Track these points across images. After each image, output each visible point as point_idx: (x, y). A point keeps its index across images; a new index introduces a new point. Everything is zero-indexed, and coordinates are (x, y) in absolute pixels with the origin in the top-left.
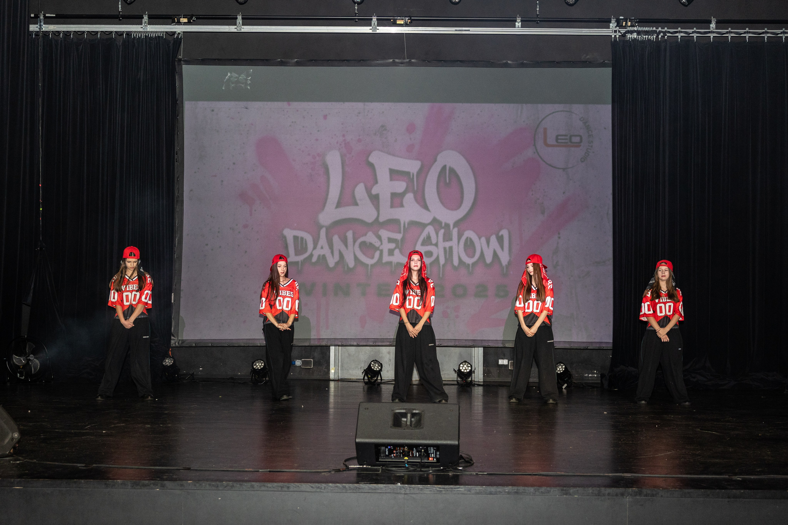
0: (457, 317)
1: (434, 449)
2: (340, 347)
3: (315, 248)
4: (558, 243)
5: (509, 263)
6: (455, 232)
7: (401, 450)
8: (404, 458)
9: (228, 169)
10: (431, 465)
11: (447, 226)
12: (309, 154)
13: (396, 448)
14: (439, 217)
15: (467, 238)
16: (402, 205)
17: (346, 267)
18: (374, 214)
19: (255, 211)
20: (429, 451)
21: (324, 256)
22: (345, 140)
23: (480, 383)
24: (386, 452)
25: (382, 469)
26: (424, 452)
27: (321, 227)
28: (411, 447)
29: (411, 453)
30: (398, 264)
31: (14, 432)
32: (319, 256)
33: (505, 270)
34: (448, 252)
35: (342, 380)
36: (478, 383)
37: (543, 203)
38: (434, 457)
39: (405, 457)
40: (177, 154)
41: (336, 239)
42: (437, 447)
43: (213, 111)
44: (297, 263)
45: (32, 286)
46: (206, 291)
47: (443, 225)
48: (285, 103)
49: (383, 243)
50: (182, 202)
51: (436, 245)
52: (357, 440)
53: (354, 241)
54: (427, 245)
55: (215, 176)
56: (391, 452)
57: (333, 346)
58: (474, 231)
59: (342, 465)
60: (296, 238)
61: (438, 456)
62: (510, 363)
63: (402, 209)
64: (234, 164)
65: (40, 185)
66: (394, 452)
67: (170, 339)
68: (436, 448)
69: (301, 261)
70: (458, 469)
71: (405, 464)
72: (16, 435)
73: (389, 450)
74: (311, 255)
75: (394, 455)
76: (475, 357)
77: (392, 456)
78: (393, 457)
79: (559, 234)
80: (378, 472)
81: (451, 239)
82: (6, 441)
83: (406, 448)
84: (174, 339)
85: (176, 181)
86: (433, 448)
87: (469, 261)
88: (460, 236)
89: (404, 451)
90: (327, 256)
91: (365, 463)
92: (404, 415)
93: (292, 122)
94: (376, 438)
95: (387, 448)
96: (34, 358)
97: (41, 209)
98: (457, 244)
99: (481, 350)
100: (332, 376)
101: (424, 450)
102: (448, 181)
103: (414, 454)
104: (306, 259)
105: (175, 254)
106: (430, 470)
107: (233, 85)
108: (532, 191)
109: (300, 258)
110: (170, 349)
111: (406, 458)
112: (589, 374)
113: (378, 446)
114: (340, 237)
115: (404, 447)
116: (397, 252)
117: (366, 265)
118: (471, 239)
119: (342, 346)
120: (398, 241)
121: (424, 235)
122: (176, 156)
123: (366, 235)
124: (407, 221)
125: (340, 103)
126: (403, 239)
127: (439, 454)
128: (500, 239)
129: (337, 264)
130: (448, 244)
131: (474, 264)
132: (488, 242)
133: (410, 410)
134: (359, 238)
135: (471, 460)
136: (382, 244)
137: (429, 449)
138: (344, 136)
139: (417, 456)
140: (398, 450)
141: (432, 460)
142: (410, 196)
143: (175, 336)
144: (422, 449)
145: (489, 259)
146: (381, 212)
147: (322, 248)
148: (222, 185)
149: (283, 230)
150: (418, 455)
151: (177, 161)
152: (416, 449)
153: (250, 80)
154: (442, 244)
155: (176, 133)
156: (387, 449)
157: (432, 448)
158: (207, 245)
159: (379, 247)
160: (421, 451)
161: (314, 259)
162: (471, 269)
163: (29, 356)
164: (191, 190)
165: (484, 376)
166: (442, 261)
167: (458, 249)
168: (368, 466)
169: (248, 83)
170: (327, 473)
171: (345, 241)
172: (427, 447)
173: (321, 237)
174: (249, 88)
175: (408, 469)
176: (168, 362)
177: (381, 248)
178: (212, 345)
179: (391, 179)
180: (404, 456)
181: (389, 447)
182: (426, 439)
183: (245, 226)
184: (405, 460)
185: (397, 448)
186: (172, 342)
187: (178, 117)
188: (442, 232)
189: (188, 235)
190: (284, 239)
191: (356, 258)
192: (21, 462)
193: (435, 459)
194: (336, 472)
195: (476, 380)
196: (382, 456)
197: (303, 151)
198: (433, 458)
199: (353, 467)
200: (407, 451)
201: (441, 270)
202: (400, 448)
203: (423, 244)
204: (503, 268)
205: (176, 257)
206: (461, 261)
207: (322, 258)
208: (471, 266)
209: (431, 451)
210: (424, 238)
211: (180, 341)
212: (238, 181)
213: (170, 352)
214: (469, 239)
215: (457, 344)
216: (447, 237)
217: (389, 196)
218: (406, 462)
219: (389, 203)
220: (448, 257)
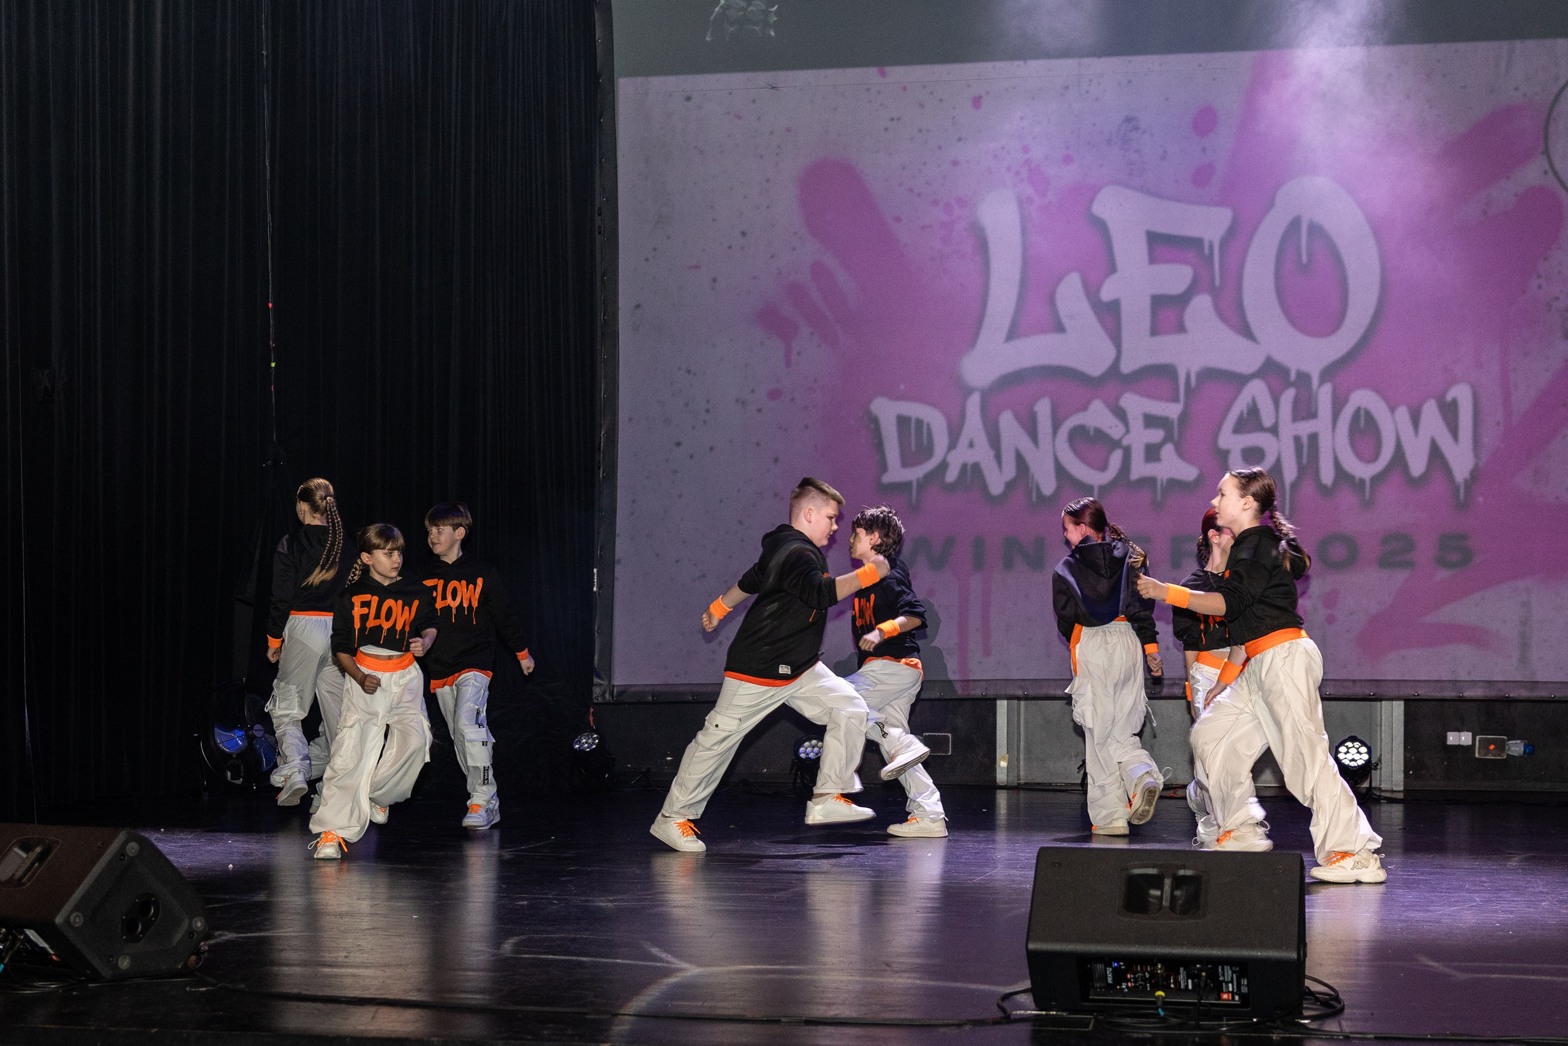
0: (1331, 620)
1: (1233, 972)
2: (1022, 703)
3: (952, 445)
5: (1475, 474)
6: (1324, 396)
7: (1147, 971)
8: (1155, 992)
9: (730, 247)
10: (1228, 1011)
11: (1303, 378)
12: (935, 203)
13: (1134, 966)
14: (1280, 357)
15: (1358, 411)
16: (1181, 328)
17: (1034, 491)
18: (1110, 351)
19: (799, 353)
20: (1220, 975)
21: (976, 467)
22: (1027, 162)
23: (1394, 796)
24: (1105, 977)
25: (1097, 1021)
27: (968, 391)
28: (1172, 964)
29: (1172, 981)
30: (1174, 484)
31: (195, 917)
32: (964, 466)
33: (1462, 492)
34: (1305, 450)
35: (1030, 787)
36: (1389, 795)
38: (1235, 991)
39: (1158, 990)
40: (600, 215)
41: (1007, 422)
42: (1242, 967)
43: (689, 99)
44: (907, 485)
45: (257, 557)
46: (677, 562)
47: (1293, 376)
48: (873, 71)
49: (1131, 428)
50: (615, 337)
51: (1274, 430)
52: (1032, 946)
53: (1056, 428)
54: (1250, 431)
55: (697, 267)
56: (1120, 977)
57: (1002, 698)
58: (1377, 391)
59: (995, 1008)
60: (903, 422)
61: (1244, 990)
62: (1477, 743)
63: (1181, 337)
64: (744, 234)
65: (270, 305)
66: (1129, 976)
67: (591, 684)
68: (1237, 969)
69: (918, 480)
70: (1298, 1022)
71: (1157, 1009)
72: (199, 924)
73: (1113, 970)
74: (943, 466)
75: (1130, 984)
76: (1381, 726)
77: (1124, 987)
78: (1127, 990)
80: (1087, 1030)
81: (1313, 415)
82: (178, 936)
83: (1159, 966)
84: (600, 685)
85: (599, 284)
86: (1231, 969)
87: (1363, 471)
88: (1338, 406)
89: (1153, 975)
90: (983, 466)
91: (1054, 1003)
93: (892, 119)
94: (1080, 940)
95: (1111, 966)
96: (265, 733)
97: (273, 365)
98: (1330, 426)
99: (1398, 707)
100: (1001, 777)
101: (1207, 974)
102: (1305, 259)
103: (1180, 982)
104: (929, 477)
105: (599, 468)
106: (1222, 1026)
107: (732, 29)
109: (914, 474)
110: (592, 710)
111: (1160, 993)
113: (1085, 961)
114: (1017, 417)
115: (1154, 965)
116: (1168, 450)
118: (1368, 413)
119: (1027, 698)
120: (1172, 423)
121: (1240, 406)
122: (597, 218)
123: (1084, 408)
124: (1194, 369)
125: (1016, 63)
126: (1184, 417)
127: (1246, 983)
128: (1449, 412)
129: (1010, 486)
130: (1305, 428)
131: (1377, 479)
132: (1416, 419)
133: (1170, 869)
134: (1066, 417)
135: (1337, 999)
136: (1128, 431)
137: (1220, 970)
138: (1026, 149)
139: (1190, 987)
140: (1138, 972)
141: (1228, 1000)
142: (1201, 305)
143: (603, 675)
144: (1201, 970)
145: (1417, 465)
146: (1125, 346)
147: (971, 445)
148: (713, 289)
149: (870, 401)
150: (1193, 986)
151: (600, 233)
152: (1184, 970)
153: (776, 13)
154: (1289, 429)
155: (598, 161)
156: (1109, 970)
157: (1229, 968)
158: (678, 444)
159: (1120, 441)
160: (1199, 976)
161: (951, 476)
162: (1368, 490)
163: (253, 729)
164: (638, 306)
165: (1406, 775)
166: (1290, 473)
167: (1334, 439)
168: (1060, 1013)
169: (771, 22)
170: (953, 1028)
171: (1030, 426)
172: (1215, 964)
173: (968, 414)
174: (773, 34)
175: (1163, 1023)
176: (586, 743)
177: (1125, 442)
178: (693, 697)
179: (1153, 260)
180: (1155, 987)
181: (1115, 965)
183: (774, 395)
184: (1155, 997)
185: (1137, 967)
186: (597, 691)
187: (600, 118)
188: (1289, 396)
189: (630, 421)
190: (872, 426)
191: (1060, 470)
192: (210, 988)
193: (1237, 998)
194: (975, 1025)
195: (1383, 786)
196: (1097, 988)
197: (919, 195)
198: (1233, 993)
199: (1023, 1014)
200: (1162, 974)
201: (1288, 497)
202: (1144, 966)
203: (1239, 428)
204: (1457, 489)
205: (601, 475)
206: (1340, 472)
207: (973, 474)
208: (1368, 484)
209: (1226, 974)
210: (1242, 413)
211: (615, 690)
212: (755, 278)
213: (591, 718)
214: (1362, 413)
215: (1332, 692)
216: (1304, 410)
217: (1145, 305)
218: (1160, 1003)
219: (1146, 324)
220: (1305, 461)
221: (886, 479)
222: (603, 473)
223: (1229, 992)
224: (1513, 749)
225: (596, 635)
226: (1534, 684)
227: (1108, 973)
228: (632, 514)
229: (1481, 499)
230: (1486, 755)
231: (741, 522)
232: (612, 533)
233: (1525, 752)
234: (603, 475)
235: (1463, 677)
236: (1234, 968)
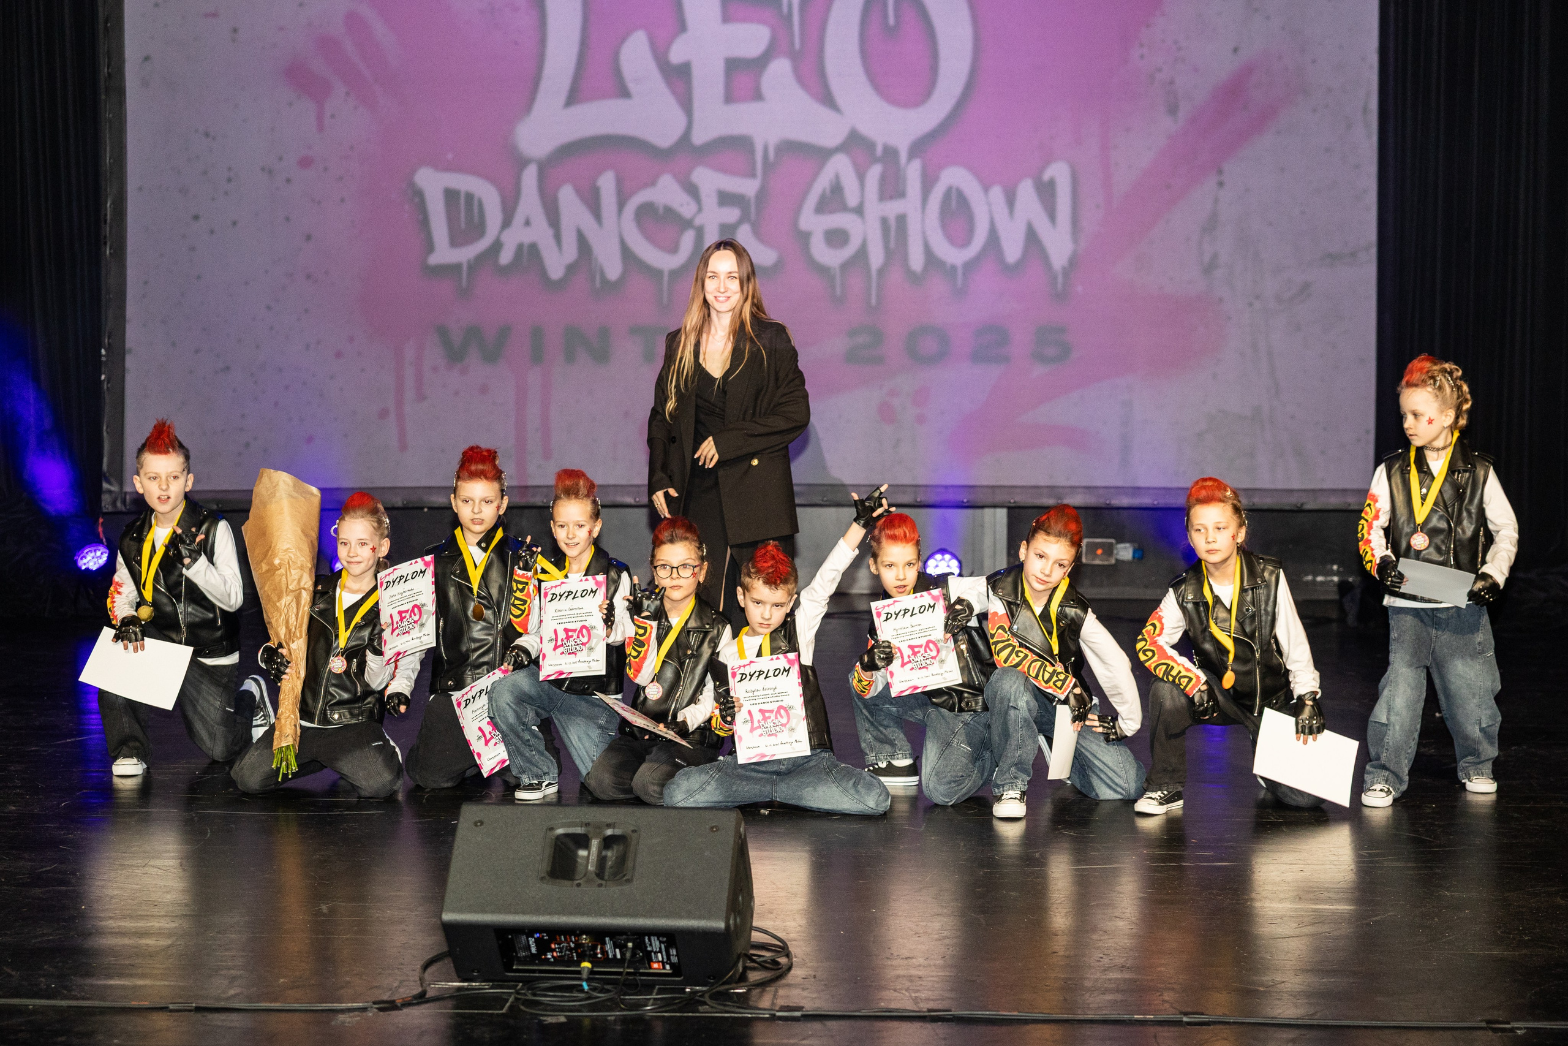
0: (921, 420)
1: (661, 942)
3: (507, 223)
4: (1216, 201)
5: (1074, 262)
6: (913, 172)
7: (571, 941)
8: (581, 963)
10: (657, 982)
11: (891, 153)
13: (558, 937)
14: (865, 129)
15: (949, 189)
16: (757, 95)
17: (598, 278)
18: (680, 120)
19: (333, 116)
20: (648, 945)
21: (534, 248)
24: (529, 947)
26: (634, 948)
27: (523, 163)
28: (599, 934)
29: (599, 951)
32: (520, 247)
33: (1060, 280)
34: (893, 233)
37: (1172, 83)
38: (665, 960)
39: (584, 961)
41: (567, 196)
42: (670, 937)
44: (456, 268)
46: (197, 351)
47: (879, 150)
49: (704, 206)
50: (121, 92)
51: (859, 211)
52: (447, 917)
53: (621, 205)
54: (833, 212)
55: (214, 15)
56: (543, 947)
58: (970, 168)
60: (451, 195)
61: (674, 960)
63: (759, 105)
66: (553, 946)
67: (99, 491)
68: (665, 939)
69: (469, 262)
70: (733, 993)
71: (582, 982)
73: (537, 941)
74: (497, 247)
75: (555, 954)
77: (549, 956)
78: (552, 960)
79: (1220, 172)
80: (499, 1011)
81: (901, 194)
83: (585, 937)
84: (110, 492)
85: (101, 31)
86: (658, 939)
87: (954, 256)
88: (928, 182)
89: (578, 945)
90: (541, 246)
91: (475, 974)
92: (583, 841)
94: (500, 911)
95: (533, 937)
98: (919, 206)
99: (1002, 513)
101: (633, 946)
102: (891, 21)
103: (607, 952)
104: (481, 258)
105: (105, 243)
108: (1142, 45)
109: (464, 255)
110: (101, 520)
111: (586, 965)
112: (1315, 575)
113: (508, 932)
114: (579, 192)
115: (579, 935)
116: (744, 232)
117: (655, 273)
118: (960, 193)
120: (749, 200)
121: (823, 183)
123: (653, 183)
124: (773, 140)
126: (762, 194)
127: (675, 953)
128: (1046, 192)
129: (571, 269)
130: (893, 208)
131: (970, 266)
132: (1011, 200)
133: (599, 827)
134: (632, 194)
135: (784, 954)
136: (700, 210)
137: (647, 940)
139: (619, 956)
140: (563, 942)
141: (659, 969)
142: (780, 69)
143: (113, 480)
144: (628, 941)
145: (1013, 251)
146: (697, 114)
147: (527, 223)
148: (234, 40)
149: (414, 171)
152: (611, 940)
154: (875, 209)
156: (531, 941)
157: (656, 938)
158: (196, 218)
159: (692, 220)
160: (626, 946)
161: (506, 257)
162: (960, 279)
164: (147, 59)
166: (876, 257)
167: (923, 220)
168: (481, 985)
170: (359, 1011)
171: (592, 202)
172: (639, 935)
173: (524, 189)
176: (92, 559)
177: (698, 222)
178: (218, 506)
179: (726, 18)
180: (582, 957)
181: (538, 935)
182: (635, 915)
183: (305, 162)
184: (582, 968)
185: (560, 939)
186: (106, 499)
188: (875, 172)
189: (140, 189)
190: (417, 200)
191: (626, 252)
194: (381, 1010)
196: (521, 957)
198: (662, 962)
199: (445, 988)
200: (588, 945)
201: (874, 284)
202: (568, 937)
203: (822, 208)
204: (1055, 278)
205: (108, 252)
206: (931, 258)
207: (530, 254)
208: (960, 272)
209: (653, 945)
210: (824, 190)
211: (128, 497)
212: (282, 29)
213: (100, 529)
214: (954, 191)
215: (923, 499)
216: (892, 188)
217: (718, 69)
218: (585, 975)
219: (719, 89)
220: (892, 245)
221: (434, 260)
222: (110, 250)
223: (659, 962)
224: (1121, 553)
225: (105, 434)
226: (1137, 490)
227: (531, 943)
228: (144, 296)
229: (1079, 289)
230: (1094, 559)
231: (269, 308)
232: (121, 318)
233: (1134, 557)
234: (110, 253)
235: (1061, 481)
236: (661, 939)
